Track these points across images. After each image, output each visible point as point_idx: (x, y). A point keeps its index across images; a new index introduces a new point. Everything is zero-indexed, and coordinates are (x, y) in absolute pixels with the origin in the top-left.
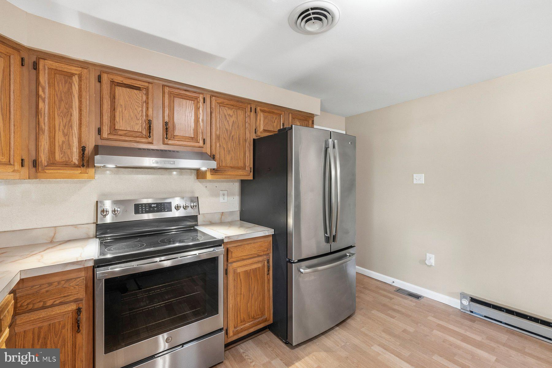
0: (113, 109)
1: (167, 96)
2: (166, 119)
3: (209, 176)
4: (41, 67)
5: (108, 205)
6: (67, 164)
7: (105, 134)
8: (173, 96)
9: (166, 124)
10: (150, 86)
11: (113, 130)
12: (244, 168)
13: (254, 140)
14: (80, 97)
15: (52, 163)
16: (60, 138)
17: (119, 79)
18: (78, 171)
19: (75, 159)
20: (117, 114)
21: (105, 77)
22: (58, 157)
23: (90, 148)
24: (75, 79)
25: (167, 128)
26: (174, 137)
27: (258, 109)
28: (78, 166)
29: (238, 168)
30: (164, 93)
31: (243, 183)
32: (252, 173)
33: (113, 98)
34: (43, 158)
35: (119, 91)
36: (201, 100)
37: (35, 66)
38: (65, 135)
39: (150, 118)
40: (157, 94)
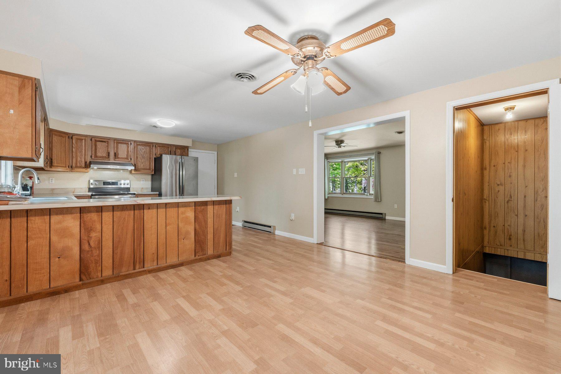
0: (96, 149)
1: (115, 144)
2: (115, 152)
3: (133, 172)
4: (73, 138)
5: (92, 181)
6: (81, 167)
7: (93, 158)
8: (118, 143)
9: (115, 153)
10: (109, 141)
11: (96, 156)
12: (150, 169)
13: (155, 158)
14: (85, 146)
15: (76, 167)
16: (79, 159)
17: (98, 139)
18: (84, 170)
19: (83, 165)
20: (97, 151)
21: (93, 139)
22: (78, 165)
23: (88, 162)
24: (84, 141)
25: (116, 155)
26: (118, 158)
27: (157, 145)
28: (84, 168)
29: (147, 169)
30: (114, 142)
31: (152, 175)
32: (154, 172)
33: (96, 146)
34: (74, 165)
35: (98, 143)
36: (130, 144)
37: (72, 138)
38: (80, 158)
39: (109, 152)
40: (112, 144)
